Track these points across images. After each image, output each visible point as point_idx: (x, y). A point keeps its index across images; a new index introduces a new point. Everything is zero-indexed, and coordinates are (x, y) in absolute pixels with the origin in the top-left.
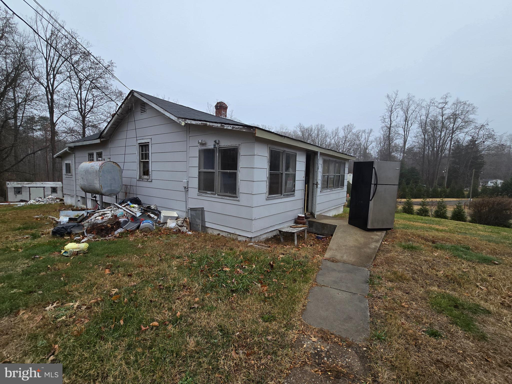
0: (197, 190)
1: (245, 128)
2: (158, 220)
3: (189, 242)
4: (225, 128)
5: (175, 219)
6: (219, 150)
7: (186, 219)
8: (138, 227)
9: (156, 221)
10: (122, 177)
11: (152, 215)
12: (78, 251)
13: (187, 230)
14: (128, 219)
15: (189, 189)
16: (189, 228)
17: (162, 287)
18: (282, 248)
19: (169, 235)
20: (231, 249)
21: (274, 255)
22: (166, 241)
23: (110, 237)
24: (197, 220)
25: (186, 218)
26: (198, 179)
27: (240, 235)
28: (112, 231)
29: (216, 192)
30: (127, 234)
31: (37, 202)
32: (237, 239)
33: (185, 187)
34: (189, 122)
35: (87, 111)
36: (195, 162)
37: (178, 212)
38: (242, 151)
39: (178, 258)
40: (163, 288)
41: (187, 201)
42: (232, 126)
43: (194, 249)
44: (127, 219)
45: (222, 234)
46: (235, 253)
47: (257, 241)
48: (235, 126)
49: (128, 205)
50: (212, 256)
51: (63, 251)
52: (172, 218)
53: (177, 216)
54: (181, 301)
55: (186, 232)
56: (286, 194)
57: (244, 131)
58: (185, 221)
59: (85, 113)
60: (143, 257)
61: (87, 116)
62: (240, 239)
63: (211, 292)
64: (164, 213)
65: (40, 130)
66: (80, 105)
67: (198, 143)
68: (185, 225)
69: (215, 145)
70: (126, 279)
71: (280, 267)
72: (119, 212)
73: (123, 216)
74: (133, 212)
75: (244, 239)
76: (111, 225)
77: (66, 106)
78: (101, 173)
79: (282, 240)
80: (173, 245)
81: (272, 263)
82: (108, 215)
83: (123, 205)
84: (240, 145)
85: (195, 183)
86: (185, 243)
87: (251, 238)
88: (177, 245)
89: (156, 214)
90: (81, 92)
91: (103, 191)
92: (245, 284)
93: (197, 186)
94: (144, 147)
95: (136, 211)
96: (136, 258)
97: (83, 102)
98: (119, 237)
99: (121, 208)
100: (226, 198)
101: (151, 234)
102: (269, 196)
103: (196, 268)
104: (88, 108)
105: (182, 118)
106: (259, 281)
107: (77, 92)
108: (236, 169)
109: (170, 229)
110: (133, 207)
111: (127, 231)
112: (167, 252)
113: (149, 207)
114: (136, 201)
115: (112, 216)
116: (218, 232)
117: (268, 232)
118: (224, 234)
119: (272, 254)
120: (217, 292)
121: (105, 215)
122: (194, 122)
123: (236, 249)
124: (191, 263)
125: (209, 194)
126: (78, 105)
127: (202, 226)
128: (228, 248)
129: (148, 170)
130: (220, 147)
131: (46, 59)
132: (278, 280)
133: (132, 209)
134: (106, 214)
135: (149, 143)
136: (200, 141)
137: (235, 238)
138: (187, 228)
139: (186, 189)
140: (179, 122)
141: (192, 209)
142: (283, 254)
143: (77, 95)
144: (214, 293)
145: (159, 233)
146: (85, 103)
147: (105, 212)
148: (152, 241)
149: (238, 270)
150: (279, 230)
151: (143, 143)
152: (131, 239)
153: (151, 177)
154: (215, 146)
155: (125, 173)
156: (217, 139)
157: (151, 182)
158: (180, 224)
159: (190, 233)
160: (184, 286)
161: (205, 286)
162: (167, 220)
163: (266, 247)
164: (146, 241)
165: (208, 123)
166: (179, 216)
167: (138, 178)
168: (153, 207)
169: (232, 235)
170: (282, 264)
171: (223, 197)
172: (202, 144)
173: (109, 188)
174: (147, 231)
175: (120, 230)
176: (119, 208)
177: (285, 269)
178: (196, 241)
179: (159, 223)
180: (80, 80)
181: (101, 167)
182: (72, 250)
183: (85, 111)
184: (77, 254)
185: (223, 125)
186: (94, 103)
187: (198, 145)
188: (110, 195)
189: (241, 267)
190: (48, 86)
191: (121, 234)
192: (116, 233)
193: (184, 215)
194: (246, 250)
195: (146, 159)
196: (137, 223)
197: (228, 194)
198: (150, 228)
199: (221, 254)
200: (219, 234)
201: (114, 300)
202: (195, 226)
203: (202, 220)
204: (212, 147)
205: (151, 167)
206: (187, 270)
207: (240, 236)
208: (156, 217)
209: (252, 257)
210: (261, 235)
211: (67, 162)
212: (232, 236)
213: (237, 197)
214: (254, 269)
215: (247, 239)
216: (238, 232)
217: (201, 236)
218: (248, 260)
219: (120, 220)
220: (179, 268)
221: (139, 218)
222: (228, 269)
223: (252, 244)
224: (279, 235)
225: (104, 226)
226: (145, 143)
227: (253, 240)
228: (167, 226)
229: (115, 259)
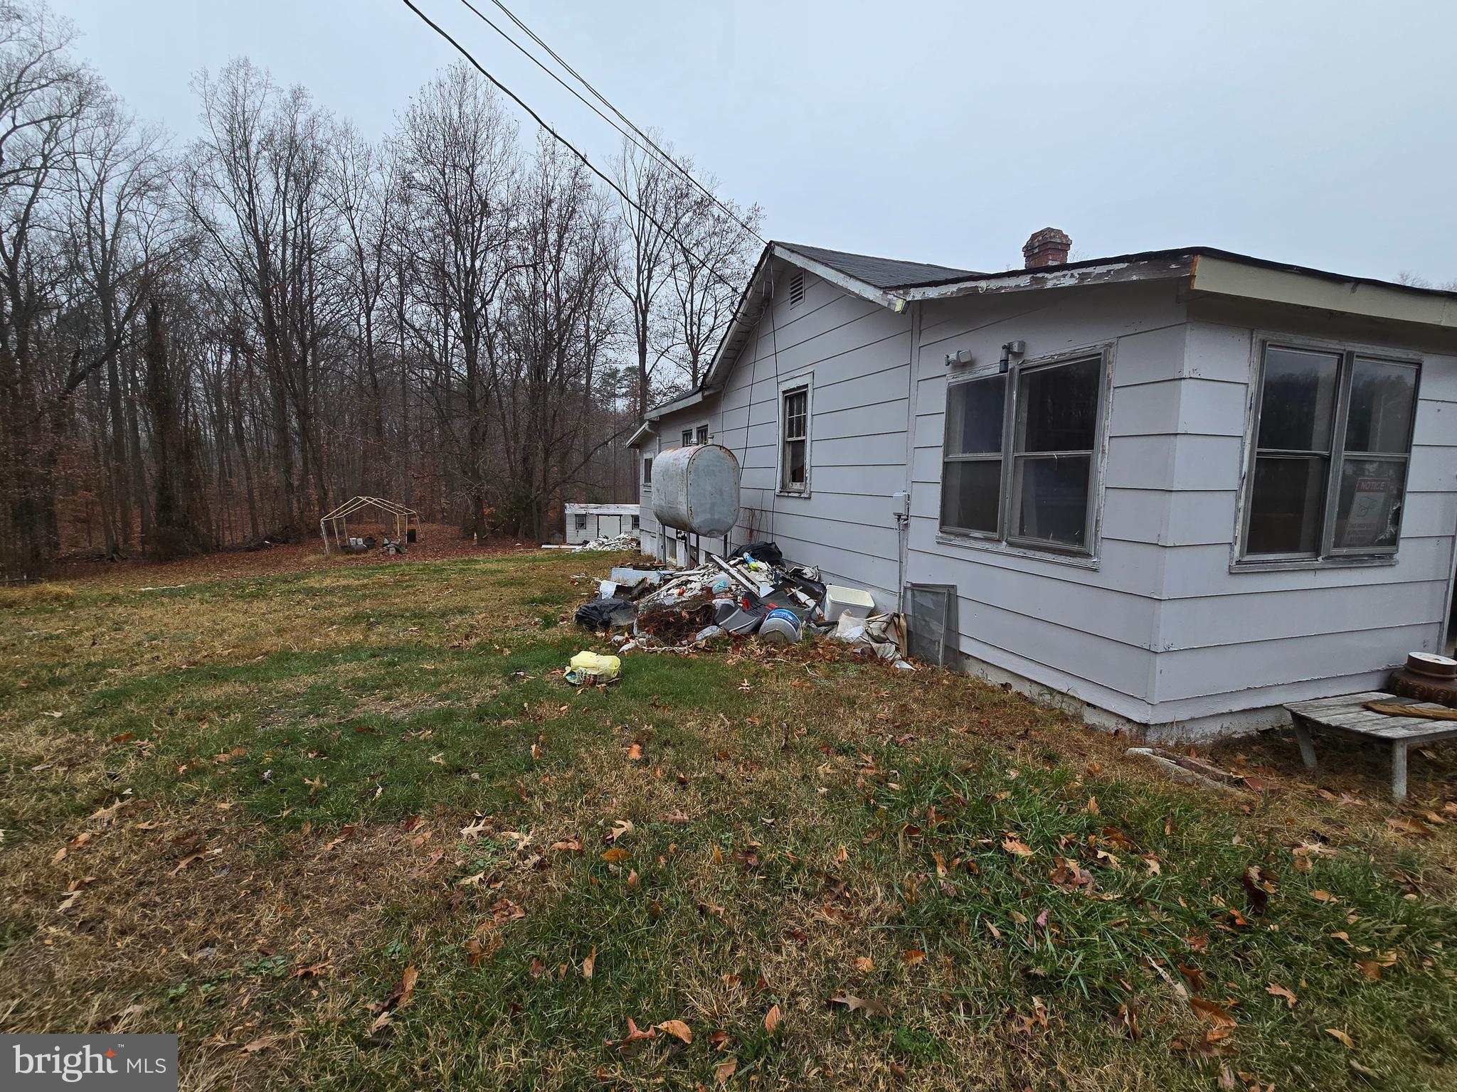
0: (937, 523)
1: (1139, 267)
2: (818, 610)
3: (893, 697)
4: (1049, 285)
5: (867, 614)
6: (1021, 378)
7: (896, 620)
8: (756, 629)
9: (810, 617)
10: (739, 488)
11: (803, 597)
12: (595, 676)
13: (898, 656)
14: (735, 600)
15: (912, 521)
16: (904, 648)
17: (753, 861)
18: (1311, 804)
19: (837, 662)
20: (1050, 759)
21: (1270, 833)
22: (826, 683)
23: (682, 649)
24: (934, 625)
25: (898, 616)
26: (939, 487)
27: (1094, 707)
28: (690, 630)
29: (1002, 535)
30: (726, 643)
31: (600, 545)
32: (1081, 717)
33: (900, 516)
34: (916, 294)
35: (702, 337)
36: (935, 431)
37: (876, 593)
38: (1118, 372)
39: (843, 751)
40: (757, 868)
41: (904, 560)
42: (1076, 272)
43: (905, 726)
44: (732, 603)
45: (1017, 687)
46: (1063, 779)
47: (1171, 743)
48: (1090, 270)
49: (744, 562)
50: (966, 772)
51: (568, 669)
52: (854, 610)
53: (872, 605)
54: (801, 949)
55: (892, 662)
56: (1344, 551)
57: (1134, 278)
58: (892, 626)
59: (698, 345)
60: (742, 724)
61: (702, 351)
62: (1090, 718)
63: (930, 946)
64: (835, 594)
65: (625, 395)
66: (688, 327)
67: (944, 363)
68: (892, 636)
69: (1005, 362)
70: (668, 792)
71: (1308, 914)
72: (718, 579)
73: (726, 592)
74: (753, 583)
75: (1112, 725)
76: (689, 613)
77: (665, 335)
78: (691, 477)
79: (1309, 758)
80: (839, 701)
81: (1254, 872)
82: (693, 585)
83: (732, 562)
84: (1110, 345)
85: (929, 502)
86: (880, 700)
87: (1146, 726)
88: (851, 702)
89: (812, 594)
90: (692, 295)
91: (696, 522)
92: (1102, 962)
93: (936, 513)
94: (796, 399)
95: (761, 579)
96: (723, 724)
97: (695, 319)
98: (703, 650)
99: (726, 571)
100: (1038, 555)
101: (786, 653)
102: (1247, 558)
103: (895, 807)
104: (705, 330)
105: (898, 288)
106: (1182, 965)
107: (684, 297)
108: (1090, 445)
109: (843, 645)
110: (756, 570)
111: (729, 634)
112: (813, 720)
113: (798, 573)
114: (769, 554)
115: (702, 589)
116: (1004, 679)
117: (1231, 713)
118: (1026, 690)
119: (1254, 821)
120: (960, 959)
121: (689, 586)
122: (932, 293)
123: (1071, 762)
124: (882, 781)
125: (975, 538)
126: (686, 327)
127: (947, 647)
128: (1037, 749)
129: (802, 467)
130: (1024, 366)
131: (637, 238)
132: (1302, 994)
133: (752, 575)
134: (691, 582)
135: (806, 386)
136: (953, 356)
137: (1069, 710)
138: (897, 649)
139: (903, 520)
140: (885, 304)
141: (916, 588)
142: (1324, 840)
143: (684, 305)
144: (941, 957)
145: (812, 652)
146: (700, 320)
147: (690, 578)
148: (782, 675)
149: (1072, 864)
150: (1294, 714)
151: (794, 389)
152: (733, 659)
153: (808, 486)
154: (1006, 365)
155: (748, 479)
156: (1013, 338)
157: (807, 501)
158: (875, 633)
159: (906, 666)
160: (832, 882)
161: (912, 906)
162: (840, 614)
163: (1219, 779)
164: (767, 675)
165: (983, 284)
166: (880, 607)
167: (778, 490)
168: (808, 572)
169: (1058, 697)
170: (1321, 895)
171: (1030, 553)
172: (961, 366)
173: (708, 516)
174: (777, 641)
175: (710, 631)
176: (721, 568)
177: (1343, 935)
178: (916, 700)
179: (819, 621)
180: (692, 268)
181: (692, 460)
182: (583, 669)
183: (698, 338)
184: (594, 684)
185: (1040, 275)
186: (716, 318)
187: (946, 370)
188: (710, 534)
189: (1087, 857)
190: (639, 296)
191: (713, 641)
192: (699, 636)
193: (891, 605)
194: (1118, 774)
195: (799, 435)
196: (757, 614)
197: (1050, 543)
198: (788, 634)
199: (1003, 769)
200: (1006, 686)
201: (608, 862)
202: (924, 644)
203: (948, 629)
204: (994, 370)
205: (812, 456)
206: (859, 809)
207: (1090, 710)
208: (811, 603)
209: (1146, 815)
210: (1193, 719)
211: (647, 456)
212: (1057, 702)
213: (1088, 556)
214: (1152, 888)
215: (1126, 728)
216: (1085, 694)
217: (939, 682)
218: (1125, 826)
219: (714, 602)
220: (837, 792)
221: (764, 602)
222: (1021, 851)
223: (1144, 751)
224: (1287, 733)
225: (673, 614)
226: (799, 388)
227: (1152, 736)
228: (838, 635)
229: (669, 715)
